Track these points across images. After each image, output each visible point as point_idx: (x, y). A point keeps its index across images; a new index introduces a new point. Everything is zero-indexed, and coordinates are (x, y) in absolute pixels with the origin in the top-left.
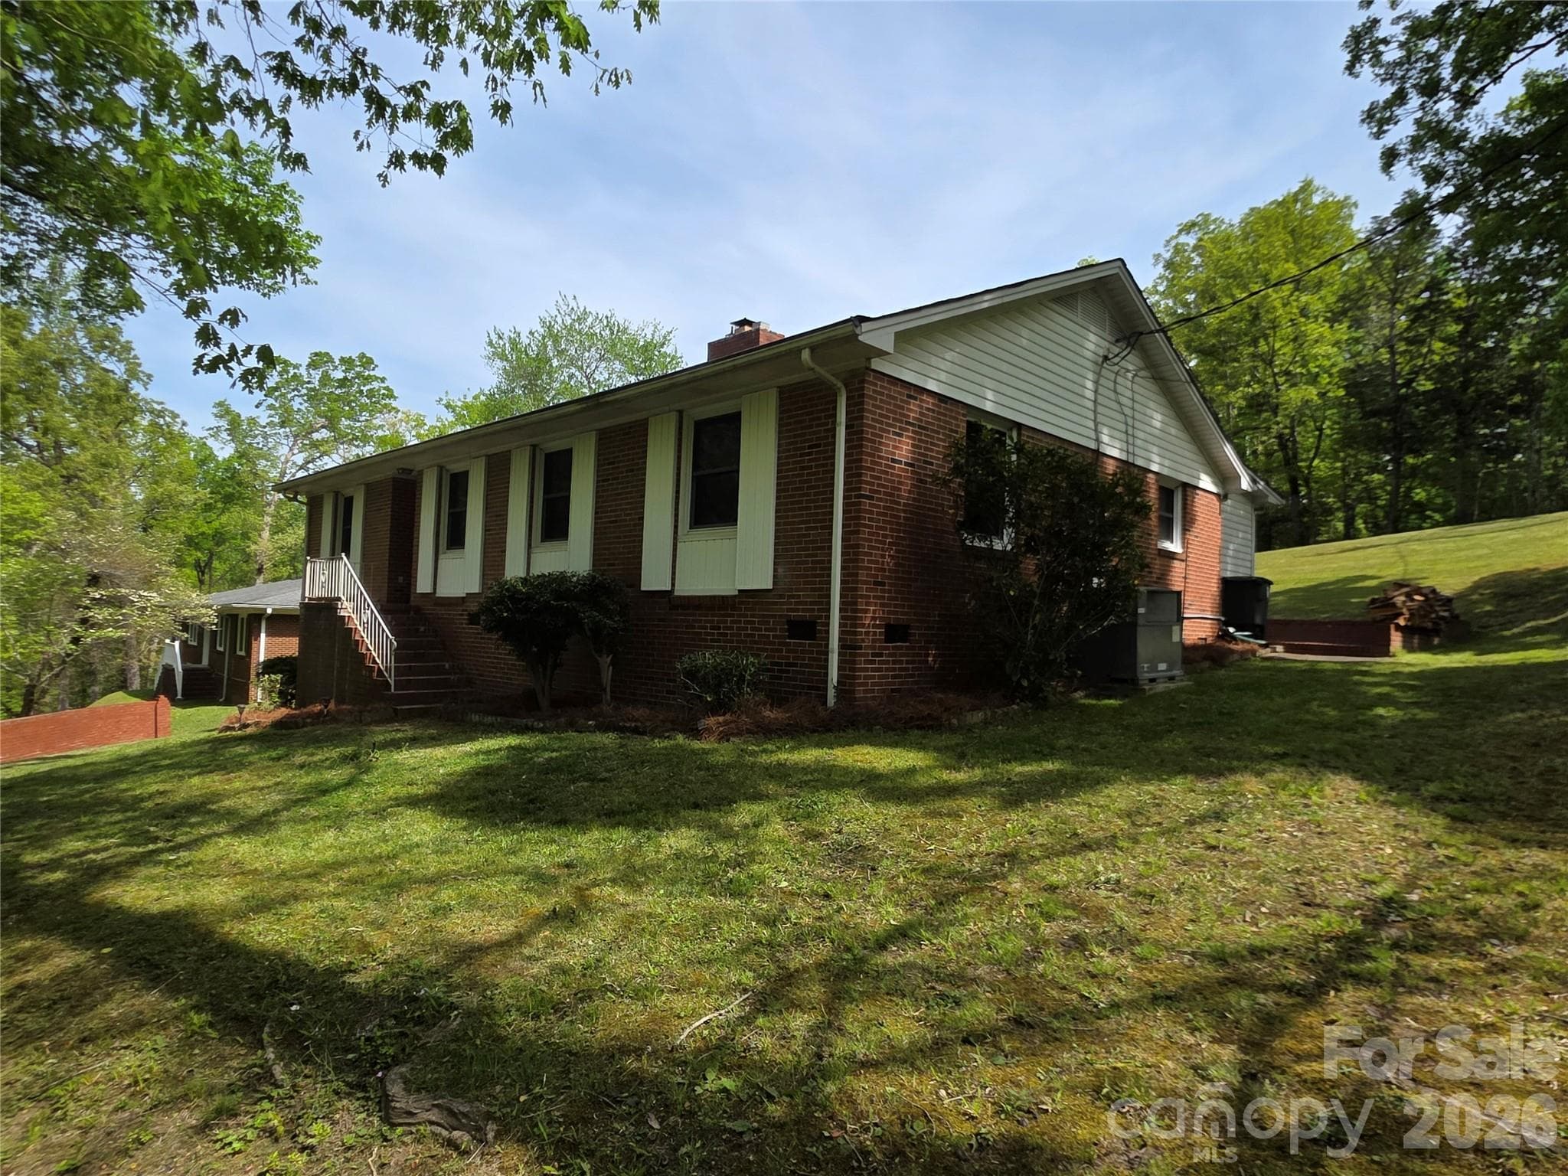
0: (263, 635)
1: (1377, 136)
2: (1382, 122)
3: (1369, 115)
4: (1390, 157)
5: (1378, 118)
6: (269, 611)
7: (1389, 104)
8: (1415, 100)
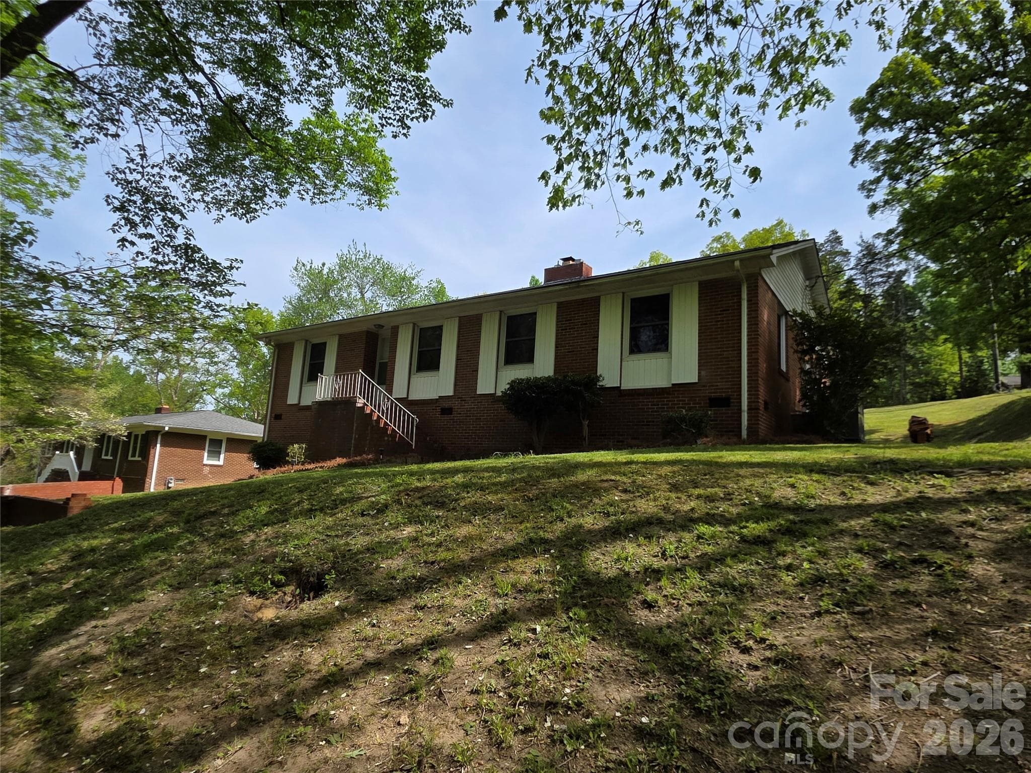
0: (158, 445)
1: (868, 197)
2: (870, 190)
3: (862, 187)
4: (873, 208)
5: (867, 188)
6: (167, 429)
7: (872, 183)
8: (886, 182)
